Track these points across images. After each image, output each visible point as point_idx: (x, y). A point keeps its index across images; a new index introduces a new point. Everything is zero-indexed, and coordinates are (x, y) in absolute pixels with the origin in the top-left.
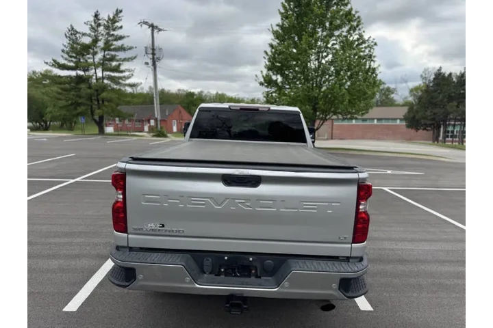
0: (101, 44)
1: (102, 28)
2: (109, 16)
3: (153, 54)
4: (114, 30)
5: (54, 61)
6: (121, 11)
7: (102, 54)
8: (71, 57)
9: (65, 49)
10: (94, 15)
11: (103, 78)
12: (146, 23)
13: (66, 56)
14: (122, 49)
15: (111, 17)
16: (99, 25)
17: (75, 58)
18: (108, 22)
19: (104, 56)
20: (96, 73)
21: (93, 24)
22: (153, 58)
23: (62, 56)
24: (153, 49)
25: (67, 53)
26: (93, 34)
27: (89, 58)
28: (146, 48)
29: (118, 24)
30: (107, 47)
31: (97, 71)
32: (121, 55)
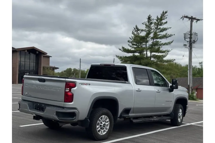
0: (152, 35)
1: (153, 25)
2: (157, 17)
3: (191, 38)
4: (161, 25)
5: (123, 48)
6: (166, 12)
7: (152, 41)
8: (133, 45)
9: (130, 40)
10: (148, 17)
11: (151, 57)
12: (186, 17)
13: (131, 44)
14: (165, 37)
15: (159, 17)
16: (151, 23)
17: (136, 45)
18: (157, 21)
19: (153, 43)
20: (147, 54)
21: (147, 23)
22: (190, 41)
23: (129, 45)
24: (191, 35)
25: (131, 42)
26: (147, 29)
27: (144, 45)
28: (185, 34)
29: (164, 21)
30: (156, 36)
31: (148, 52)
32: (163, 41)
